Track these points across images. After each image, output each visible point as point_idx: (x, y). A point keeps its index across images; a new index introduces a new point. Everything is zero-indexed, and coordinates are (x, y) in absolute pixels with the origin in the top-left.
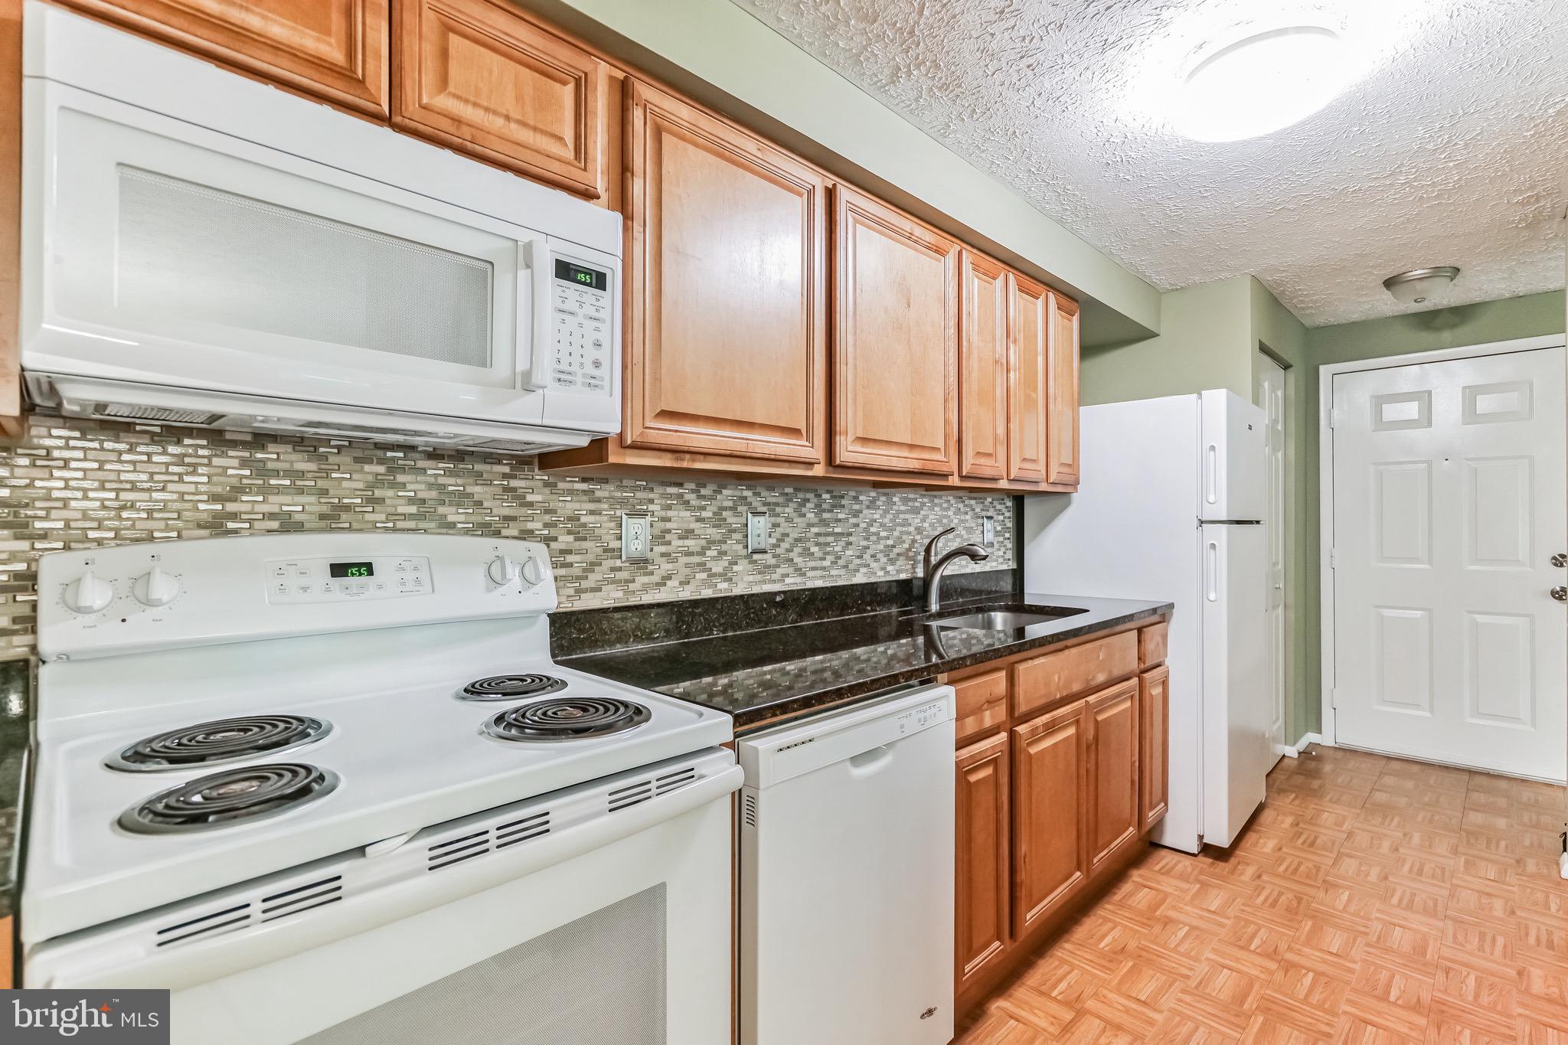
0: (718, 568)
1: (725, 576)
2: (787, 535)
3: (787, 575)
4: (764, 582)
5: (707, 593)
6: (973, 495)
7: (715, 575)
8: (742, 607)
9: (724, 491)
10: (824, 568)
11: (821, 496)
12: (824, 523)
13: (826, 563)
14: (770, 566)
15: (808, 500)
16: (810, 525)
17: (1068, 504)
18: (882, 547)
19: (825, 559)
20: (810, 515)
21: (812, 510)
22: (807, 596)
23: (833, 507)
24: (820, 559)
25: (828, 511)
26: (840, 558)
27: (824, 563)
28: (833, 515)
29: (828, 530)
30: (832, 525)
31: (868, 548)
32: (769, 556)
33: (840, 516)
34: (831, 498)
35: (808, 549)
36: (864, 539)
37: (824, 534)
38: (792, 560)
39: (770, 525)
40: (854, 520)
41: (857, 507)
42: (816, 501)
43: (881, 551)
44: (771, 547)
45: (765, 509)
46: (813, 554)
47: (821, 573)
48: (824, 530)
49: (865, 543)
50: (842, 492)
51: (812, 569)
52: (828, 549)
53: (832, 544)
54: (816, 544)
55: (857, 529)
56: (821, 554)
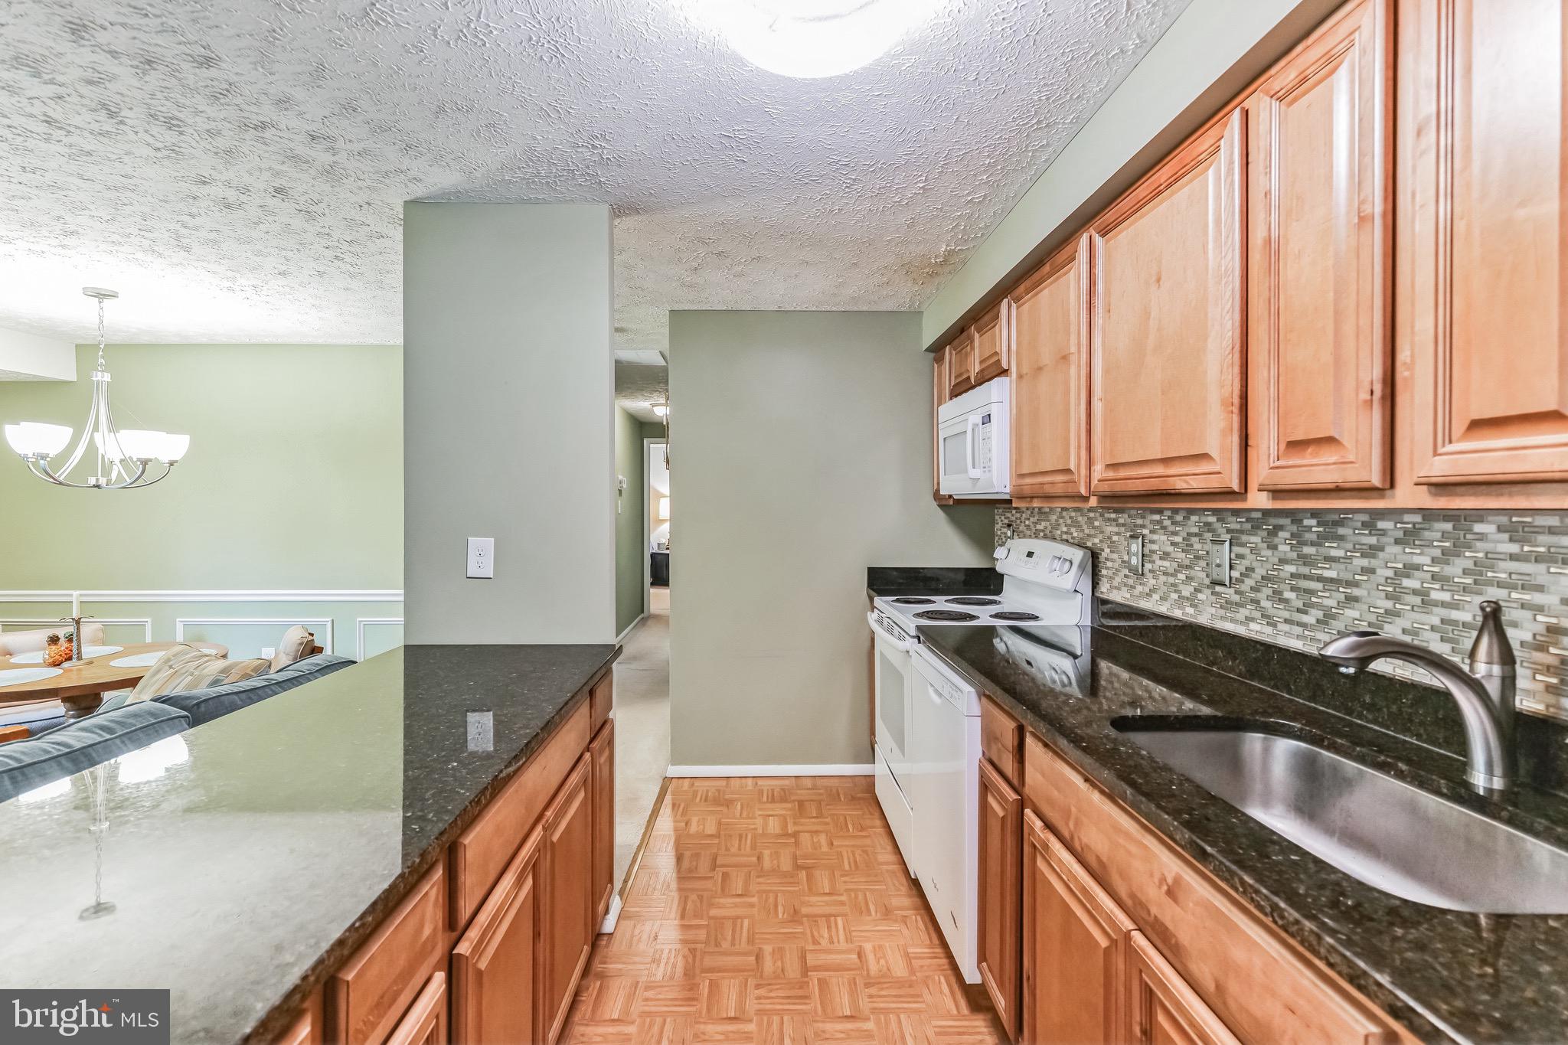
0: (1186, 591)
1: (1192, 602)
2: (1254, 570)
3: (1253, 620)
7: (1184, 598)
9: (1192, 517)
10: (1305, 626)
12: (1305, 560)
13: (1311, 619)
14: (1234, 604)
16: (1283, 561)
18: (1436, 621)
19: (1306, 613)
20: (1284, 548)
21: (1287, 542)
22: (1258, 650)
23: (1322, 538)
24: (1299, 610)
25: (1313, 544)
26: (1334, 617)
27: (1305, 619)
28: (1322, 550)
29: (1313, 571)
30: (1319, 565)
31: (1397, 614)
32: (1232, 591)
33: (1334, 553)
34: (1319, 525)
35: (1280, 593)
36: (1387, 597)
37: (1305, 577)
38: (1258, 602)
39: (1233, 556)
40: (1365, 562)
41: (1373, 540)
42: (1294, 528)
43: (1433, 628)
44: (1234, 581)
45: (1228, 536)
46: (1286, 601)
47: (1298, 630)
48: (1305, 570)
49: (1389, 604)
50: (1342, 516)
51: (1286, 621)
52: (1313, 599)
53: (1320, 593)
54: (1293, 589)
55: (1372, 577)
56: (1300, 604)
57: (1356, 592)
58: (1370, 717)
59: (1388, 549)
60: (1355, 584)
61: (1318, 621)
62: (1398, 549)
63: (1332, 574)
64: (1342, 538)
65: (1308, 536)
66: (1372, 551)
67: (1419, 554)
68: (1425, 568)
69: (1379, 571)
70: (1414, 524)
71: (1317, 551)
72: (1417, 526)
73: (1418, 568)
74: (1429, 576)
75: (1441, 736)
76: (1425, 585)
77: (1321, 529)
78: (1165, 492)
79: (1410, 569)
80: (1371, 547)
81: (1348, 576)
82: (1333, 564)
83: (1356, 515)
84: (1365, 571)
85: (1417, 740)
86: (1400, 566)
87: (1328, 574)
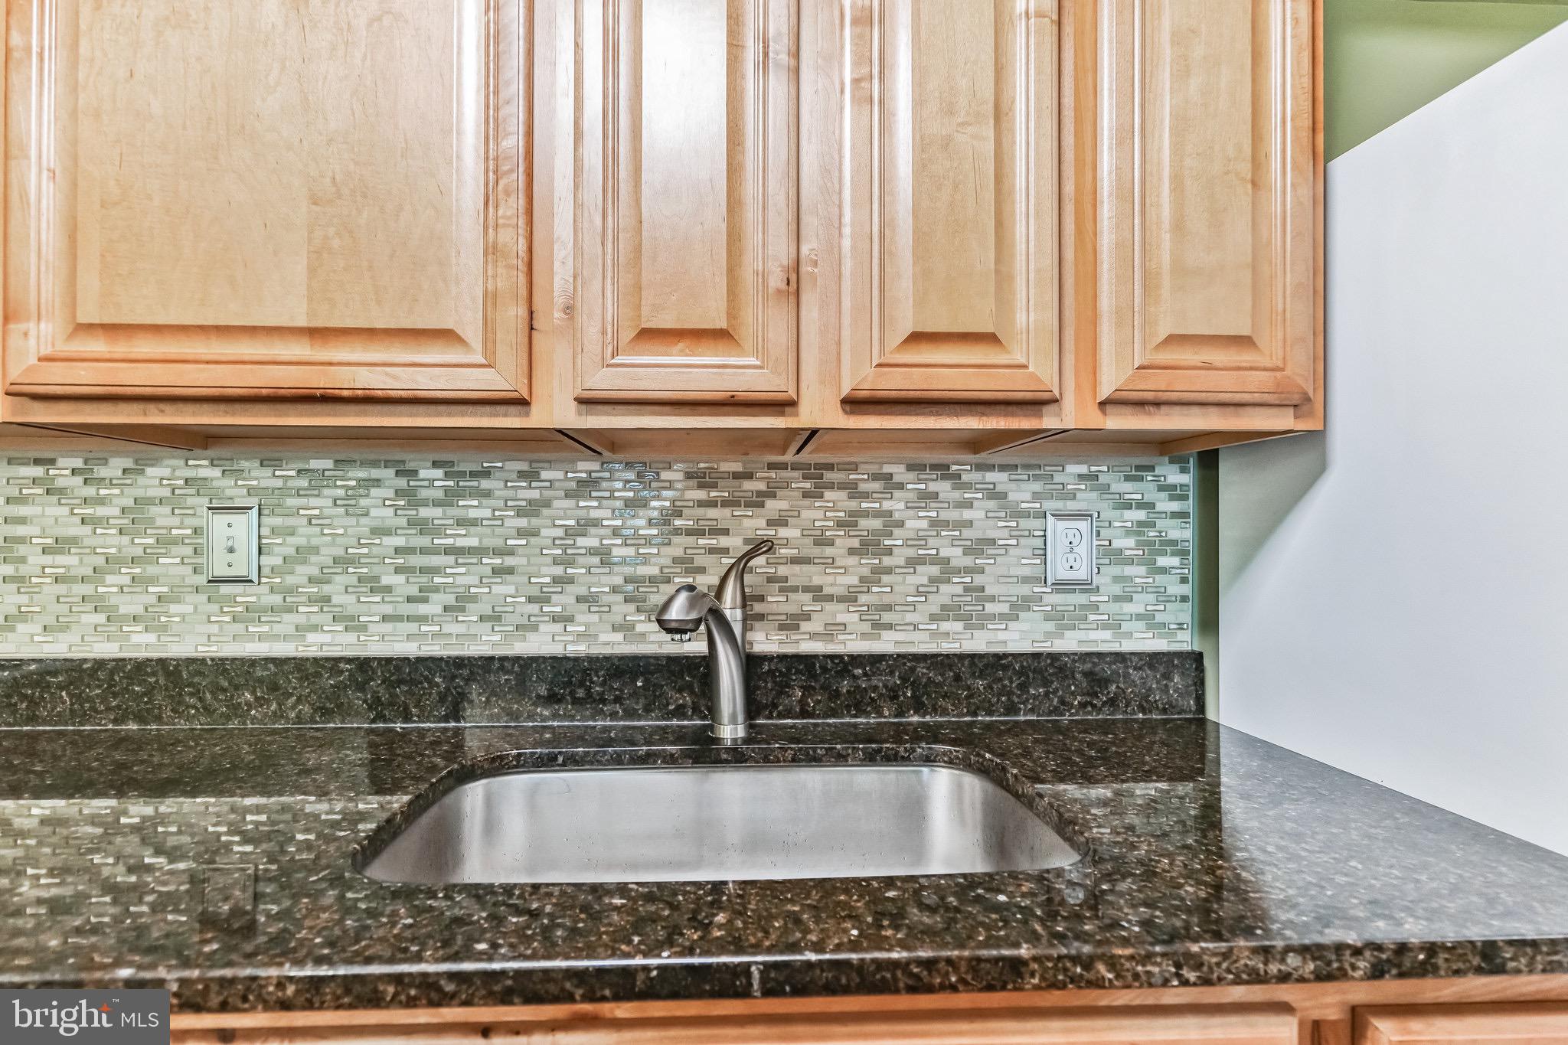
0: (130, 606)
1: (147, 620)
2: (315, 550)
3: (315, 628)
4: (249, 636)
5: (106, 649)
6: (983, 457)
7: (124, 619)
8: (162, 681)
9: (149, 471)
10: (423, 619)
11: (413, 473)
12: (423, 527)
13: (433, 608)
14: (264, 610)
15: (377, 482)
16: (378, 531)
17: (1321, 468)
18: (618, 580)
19: (425, 600)
20: (383, 515)
21: (388, 503)
22: (342, 672)
23: (450, 497)
24: (410, 599)
25: (436, 503)
26: (474, 599)
27: (422, 609)
28: (452, 511)
29: (436, 541)
30: (448, 532)
31: (570, 580)
32: (264, 589)
33: (473, 514)
34: (448, 475)
35: (376, 578)
36: (555, 563)
37: (423, 551)
38: (327, 600)
39: (265, 531)
40: (523, 522)
41: (535, 494)
42: (402, 483)
43: (615, 590)
44: (266, 571)
45: (253, 501)
46: (388, 589)
47: (412, 627)
48: (424, 541)
49: (558, 571)
50: (485, 465)
51: (385, 618)
52: (437, 580)
53: (448, 571)
54: (398, 570)
55: (533, 540)
56: (414, 591)
57: (509, 561)
58: (546, 713)
59: (556, 503)
60: (510, 552)
61: (446, 609)
62: (569, 503)
63: (473, 542)
64: (488, 494)
65: (424, 493)
66: (532, 509)
67: (596, 508)
68: (605, 523)
69: (544, 532)
70: (590, 473)
71: (444, 512)
72: (594, 475)
73: (596, 523)
74: (609, 531)
75: (639, 707)
76: (605, 542)
77: (451, 483)
78: (318, 393)
79: (586, 525)
80: (530, 502)
81: (498, 542)
82: (472, 529)
83: (507, 463)
84: (520, 533)
85: (611, 720)
86: (572, 522)
87: (461, 542)
